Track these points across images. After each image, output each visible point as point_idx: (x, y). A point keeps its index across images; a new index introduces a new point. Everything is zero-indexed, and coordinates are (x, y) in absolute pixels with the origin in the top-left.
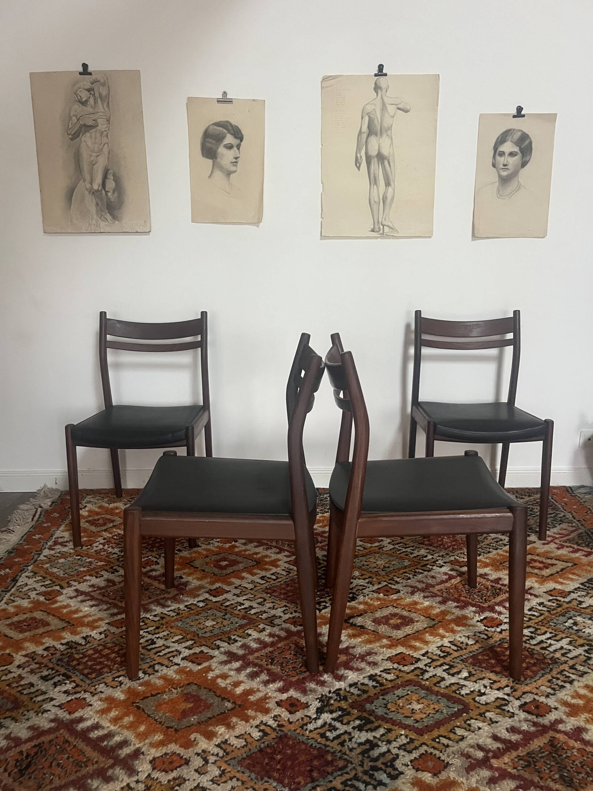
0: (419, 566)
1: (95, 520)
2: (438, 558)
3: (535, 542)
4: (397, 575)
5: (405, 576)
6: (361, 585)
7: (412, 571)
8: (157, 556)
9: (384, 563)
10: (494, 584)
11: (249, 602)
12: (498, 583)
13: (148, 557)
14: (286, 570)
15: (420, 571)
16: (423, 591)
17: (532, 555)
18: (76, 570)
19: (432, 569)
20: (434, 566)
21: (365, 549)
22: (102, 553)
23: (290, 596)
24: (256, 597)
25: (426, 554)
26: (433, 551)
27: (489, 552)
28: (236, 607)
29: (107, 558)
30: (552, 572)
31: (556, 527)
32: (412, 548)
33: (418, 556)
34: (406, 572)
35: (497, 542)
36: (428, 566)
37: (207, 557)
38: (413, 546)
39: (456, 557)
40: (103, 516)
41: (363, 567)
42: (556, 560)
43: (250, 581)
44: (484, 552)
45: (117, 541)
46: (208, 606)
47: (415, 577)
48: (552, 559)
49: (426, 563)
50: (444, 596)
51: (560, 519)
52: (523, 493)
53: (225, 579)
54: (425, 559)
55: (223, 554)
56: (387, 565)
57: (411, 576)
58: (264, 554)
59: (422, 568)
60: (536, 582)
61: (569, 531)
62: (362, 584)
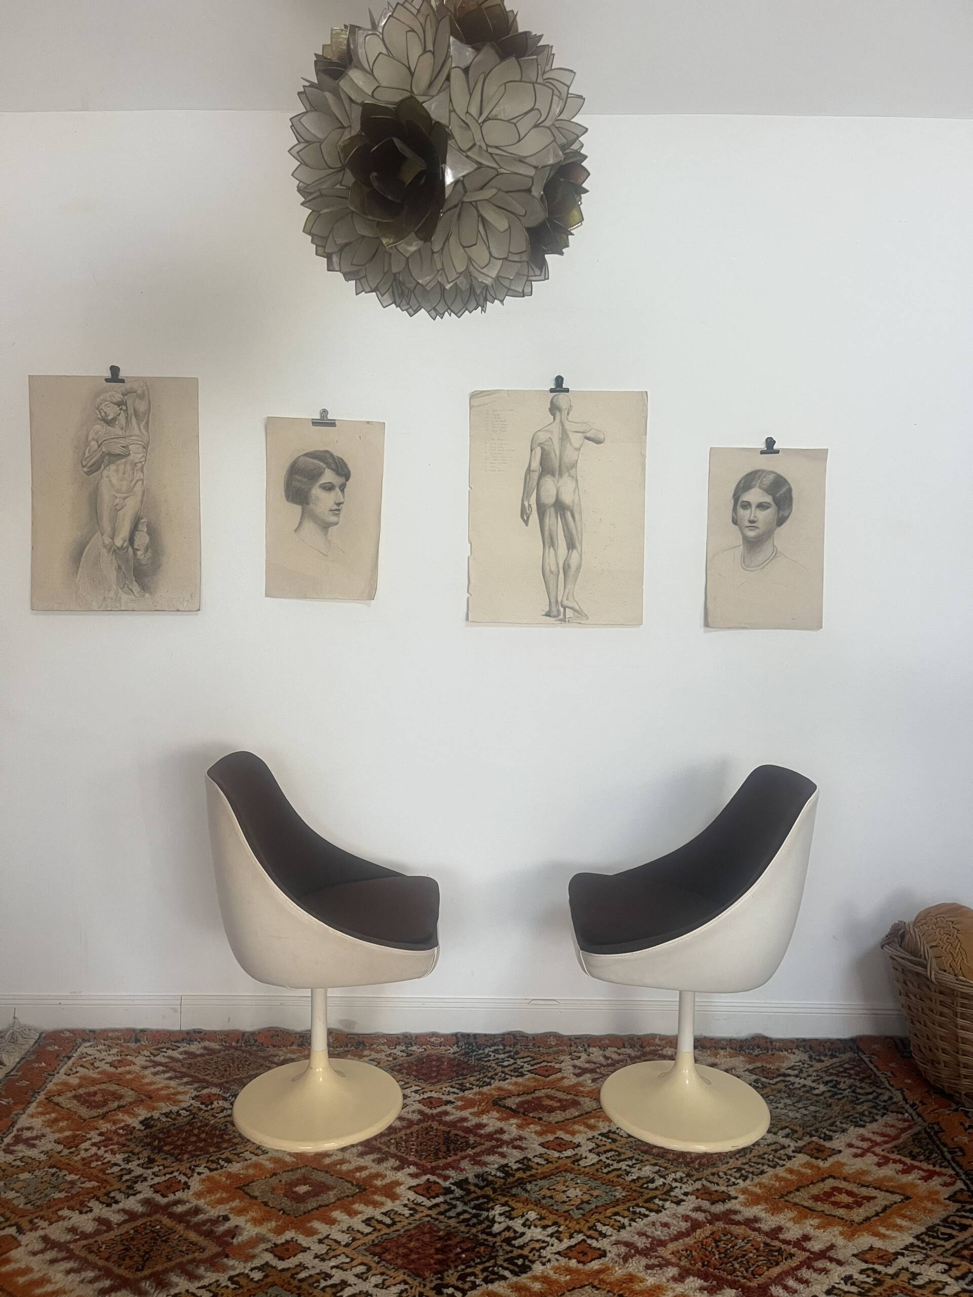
0: (640, 1201)
1: (89, 1094)
2: (674, 1184)
3: (840, 1152)
4: (603, 1220)
5: (616, 1221)
6: (538, 1241)
7: (628, 1210)
8: (188, 1172)
9: (580, 1193)
10: (768, 1241)
11: (340, 1272)
12: (777, 1238)
13: (172, 1173)
14: (411, 1205)
15: (643, 1210)
16: (646, 1255)
17: (834, 1178)
18: (46, 1195)
19: (663, 1207)
20: (666, 1200)
21: (548, 1162)
22: (93, 1164)
23: (413, 1261)
24: (354, 1263)
25: (651, 1176)
26: (666, 1168)
27: (762, 1172)
28: (318, 1281)
29: (100, 1175)
30: (868, 1214)
31: (876, 1120)
32: (630, 1163)
33: (639, 1178)
34: (617, 1214)
35: (776, 1151)
36: (657, 1201)
37: (275, 1174)
38: (631, 1158)
39: (705, 1182)
40: (103, 1086)
41: (544, 1202)
42: (876, 1188)
43: (345, 1229)
44: (753, 1173)
45: (122, 1140)
46: (269, 1280)
47: (633, 1224)
48: (868, 1187)
49: (652, 1194)
50: (682, 1263)
51: (883, 1104)
52: (822, 1049)
53: (300, 1222)
54: (651, 1186)
55: (303, 1170)
56: (586, 1197)
57: (626, 1221)
58: (373, 1171)
59: (647, 1205)
60: (841, 1233)
61: (898, 1129)
62: (540, 1237)
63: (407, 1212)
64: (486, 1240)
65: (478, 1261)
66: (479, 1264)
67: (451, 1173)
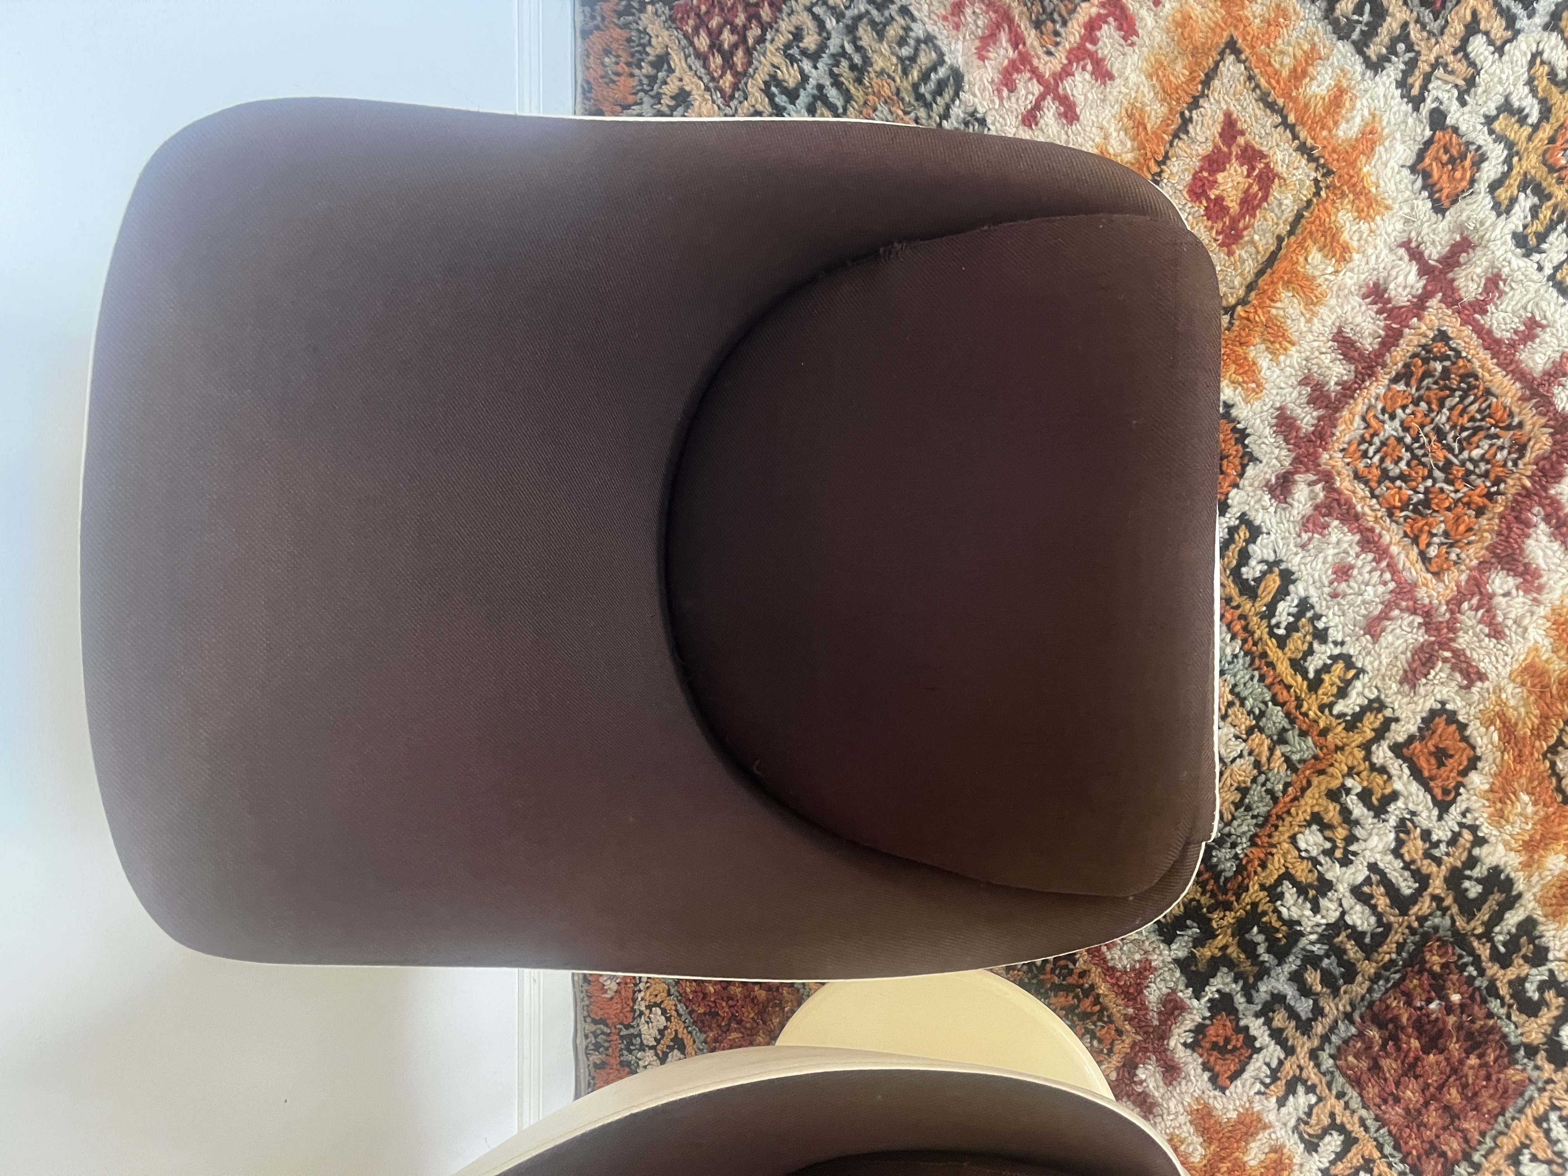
63: (1302, 1100)
64: (1400, 947)
65: (1471, 970)
66: (1482, 972)
67: (1154, 993)
